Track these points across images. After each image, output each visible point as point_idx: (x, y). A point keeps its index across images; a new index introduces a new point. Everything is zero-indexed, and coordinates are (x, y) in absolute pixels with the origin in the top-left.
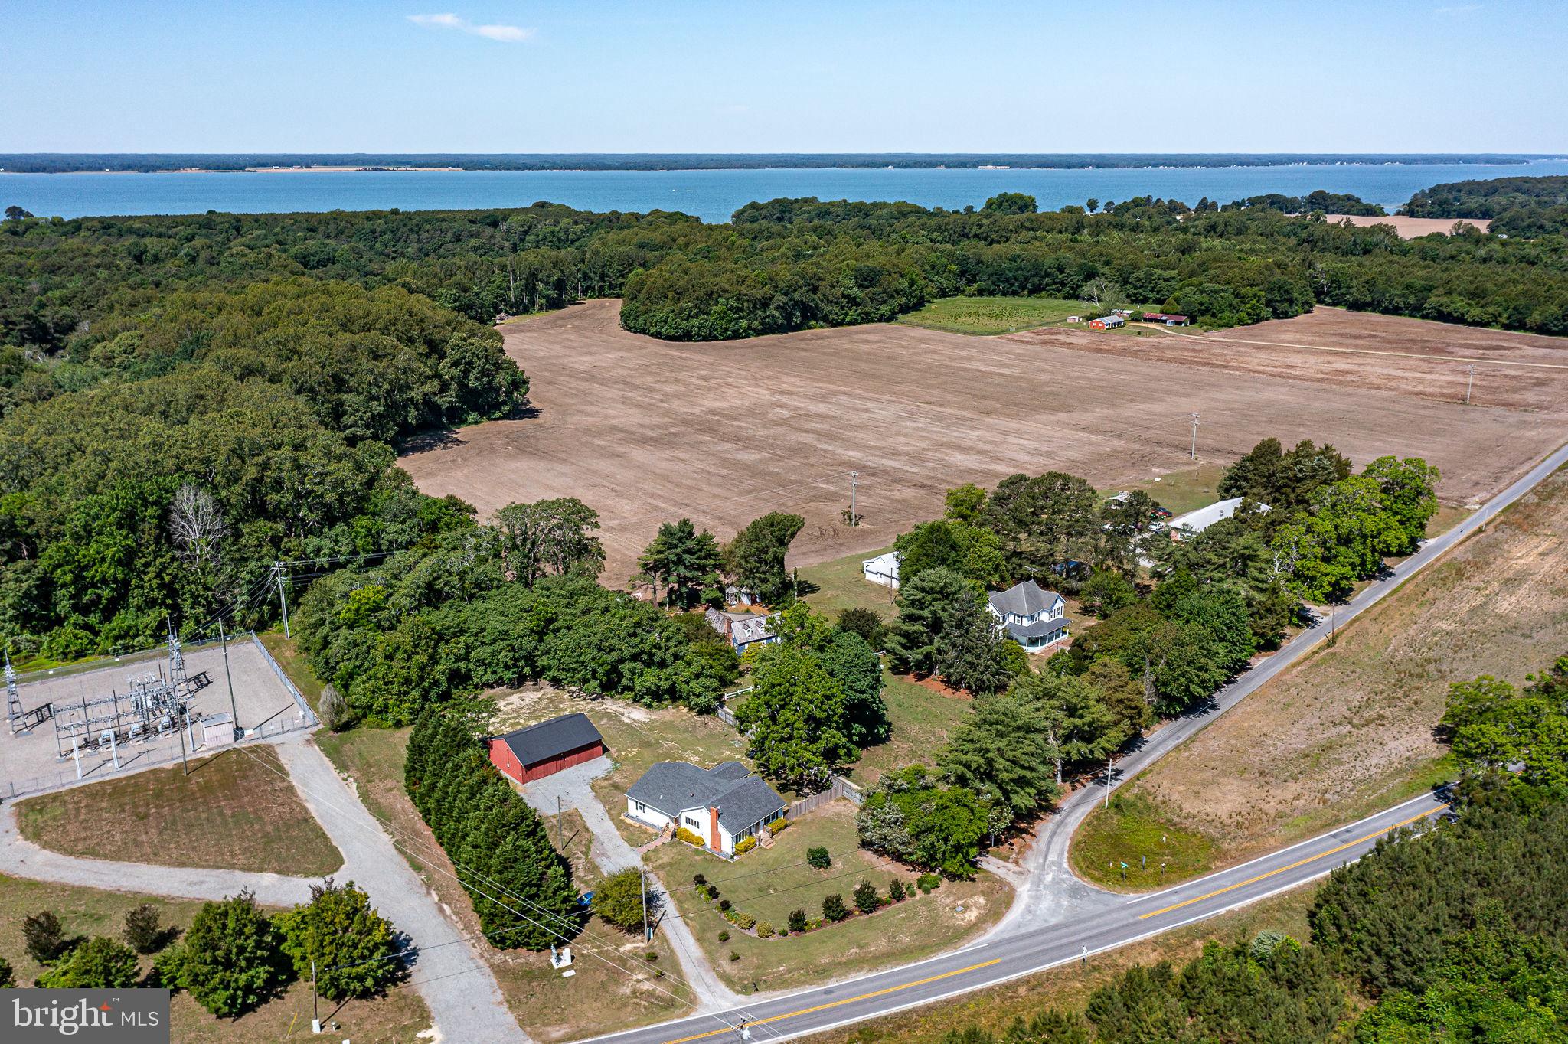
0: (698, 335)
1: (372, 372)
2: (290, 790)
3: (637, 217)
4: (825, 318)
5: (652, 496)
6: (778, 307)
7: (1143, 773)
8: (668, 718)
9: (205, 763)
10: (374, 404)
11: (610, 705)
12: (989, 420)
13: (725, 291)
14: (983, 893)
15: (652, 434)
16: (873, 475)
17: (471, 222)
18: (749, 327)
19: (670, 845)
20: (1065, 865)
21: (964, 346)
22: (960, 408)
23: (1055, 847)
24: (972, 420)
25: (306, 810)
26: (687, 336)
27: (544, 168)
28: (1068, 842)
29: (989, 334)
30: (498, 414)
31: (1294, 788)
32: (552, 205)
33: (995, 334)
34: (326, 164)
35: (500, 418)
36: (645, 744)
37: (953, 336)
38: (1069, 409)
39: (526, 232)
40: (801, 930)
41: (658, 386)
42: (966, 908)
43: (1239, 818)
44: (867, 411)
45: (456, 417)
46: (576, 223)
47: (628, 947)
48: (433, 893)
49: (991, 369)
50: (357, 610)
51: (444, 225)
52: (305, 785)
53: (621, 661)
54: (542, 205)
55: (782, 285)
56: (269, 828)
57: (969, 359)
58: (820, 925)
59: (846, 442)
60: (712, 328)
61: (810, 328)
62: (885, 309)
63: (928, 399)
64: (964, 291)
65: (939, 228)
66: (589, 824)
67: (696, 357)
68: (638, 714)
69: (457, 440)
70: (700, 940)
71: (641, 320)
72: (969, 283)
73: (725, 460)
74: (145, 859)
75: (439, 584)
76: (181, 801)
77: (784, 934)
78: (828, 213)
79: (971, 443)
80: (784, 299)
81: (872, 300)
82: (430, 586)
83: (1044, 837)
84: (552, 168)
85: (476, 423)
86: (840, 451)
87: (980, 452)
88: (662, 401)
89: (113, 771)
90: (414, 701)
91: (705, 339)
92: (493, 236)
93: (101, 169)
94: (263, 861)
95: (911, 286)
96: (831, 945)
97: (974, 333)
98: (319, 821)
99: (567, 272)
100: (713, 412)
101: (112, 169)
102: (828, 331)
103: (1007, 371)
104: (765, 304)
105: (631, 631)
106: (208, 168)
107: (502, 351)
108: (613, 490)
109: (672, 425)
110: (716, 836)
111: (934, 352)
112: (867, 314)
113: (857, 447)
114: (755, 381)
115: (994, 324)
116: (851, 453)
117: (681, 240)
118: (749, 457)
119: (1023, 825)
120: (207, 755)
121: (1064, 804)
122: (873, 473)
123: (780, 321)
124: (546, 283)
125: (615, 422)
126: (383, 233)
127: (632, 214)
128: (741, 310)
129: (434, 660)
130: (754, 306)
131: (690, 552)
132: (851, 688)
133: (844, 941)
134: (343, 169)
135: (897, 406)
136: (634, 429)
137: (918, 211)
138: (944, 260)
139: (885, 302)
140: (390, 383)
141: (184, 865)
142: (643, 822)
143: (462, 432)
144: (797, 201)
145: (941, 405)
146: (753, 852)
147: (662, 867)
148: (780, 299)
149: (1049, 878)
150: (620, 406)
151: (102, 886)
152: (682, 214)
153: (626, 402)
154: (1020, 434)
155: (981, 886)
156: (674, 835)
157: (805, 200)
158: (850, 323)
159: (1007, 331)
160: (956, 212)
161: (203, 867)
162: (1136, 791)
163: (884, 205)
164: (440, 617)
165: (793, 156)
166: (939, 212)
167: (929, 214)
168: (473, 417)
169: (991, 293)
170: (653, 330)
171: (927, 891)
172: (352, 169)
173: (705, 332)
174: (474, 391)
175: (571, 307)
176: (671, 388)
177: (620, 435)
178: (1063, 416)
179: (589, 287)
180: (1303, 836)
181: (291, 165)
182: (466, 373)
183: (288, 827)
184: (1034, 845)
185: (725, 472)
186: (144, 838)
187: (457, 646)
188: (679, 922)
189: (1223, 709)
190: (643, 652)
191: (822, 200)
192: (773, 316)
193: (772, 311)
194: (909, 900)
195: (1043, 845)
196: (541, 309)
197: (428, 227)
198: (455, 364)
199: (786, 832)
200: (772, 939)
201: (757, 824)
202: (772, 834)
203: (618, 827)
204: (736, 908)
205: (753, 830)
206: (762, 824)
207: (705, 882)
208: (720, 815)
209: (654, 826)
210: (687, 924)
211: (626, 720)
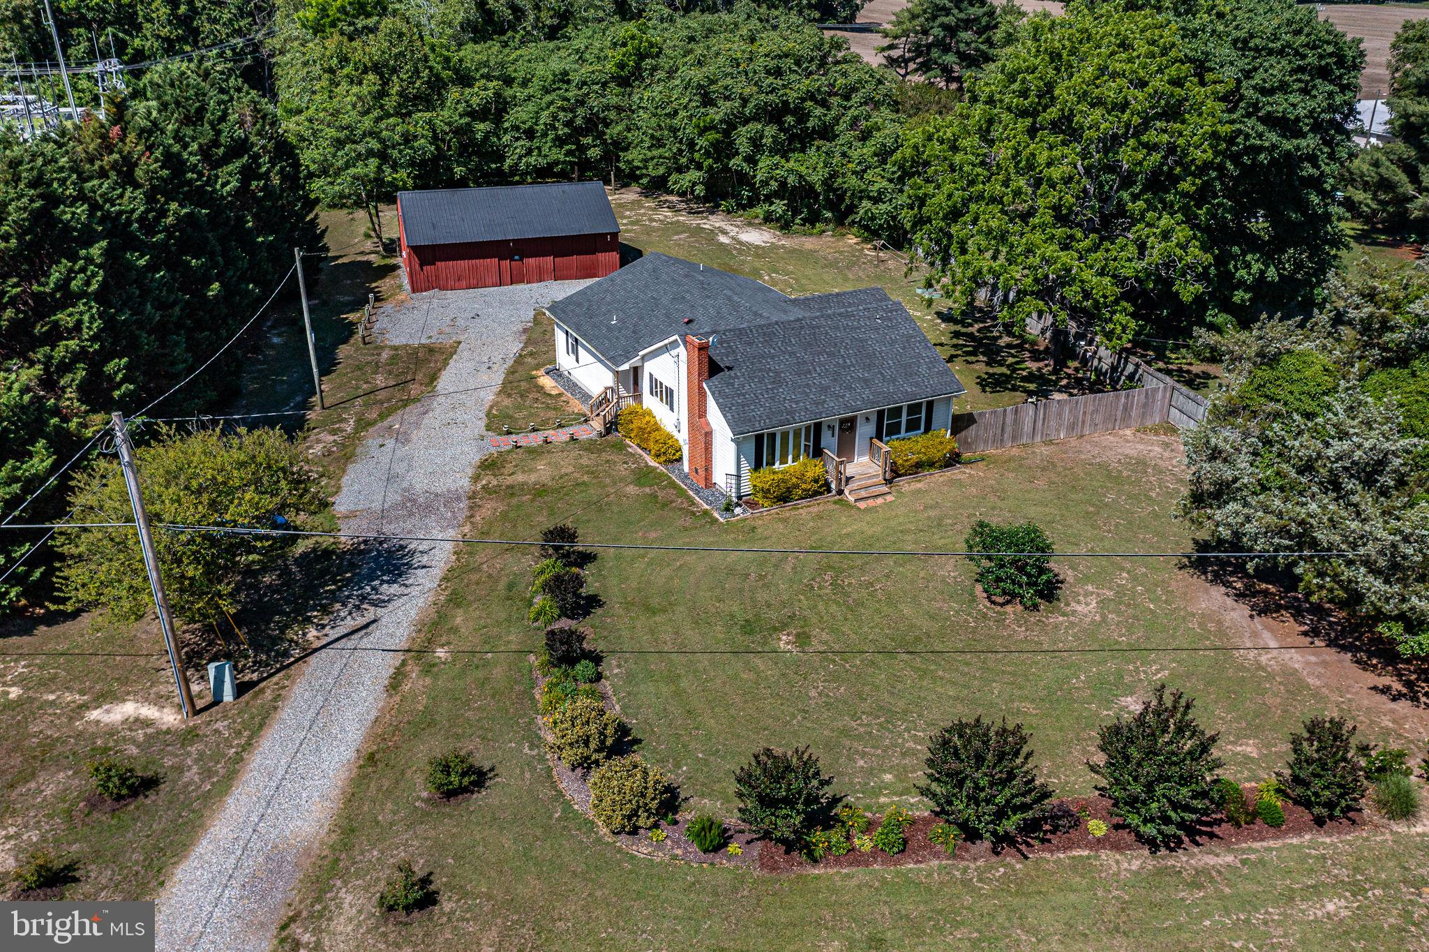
8: (809, 246)
11: (715, 221)
19: (588, 445)
40: (797, 845)
47: (120, 713)
50: (323, 9)
53: (730, 125)
68: (755, 236)
110: (702, 438)
142: (572, 386)
146: (805, 511)
147: (511, 491)
156: (611, 427)
188: (380, 667)
199: (938, 477)
200: (641, 849)
201: (848, 426)
202: (894, 473)
203: (506, 388)
204: (611, 668)
205: (829, 441)
206: (865, 430)
207: (586, 558)
208: (713, 369)
209: (585, 396)
210: (395, 683)
211: (723, 239)
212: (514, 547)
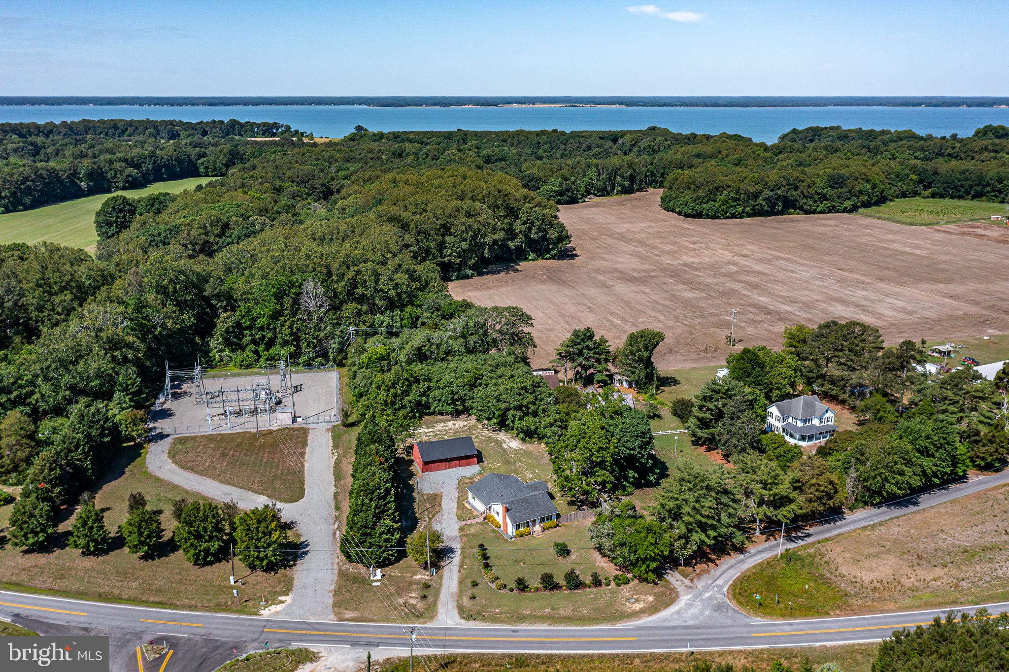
0: (707, 215)
1: (464, 224)
2: (303, 454)
3: (708, 137)
4: (801, 208)
5: (612, 314)
6: (765, 199)
7: (827, 540)
8: (530, 449)
9: (271, 432)
10: (463, 243)
11: (502, 436)
12: (881, 285)
13: (729, 187)
14: (655, 594)
15: (636, 275)
16: (769, 314)
17: (601, 138)
18: (743, 212)
19: (481, 524)
20: (725, 589)
21: (895, 233)
22: (863, 275)
23: (726, 576)
24: (867, 283)
25: (303, 466)
26: (699, 215)
27: (676, 105)
28: (739, 574)
29: (921, 225)
30: (548, 256)
31: (938, 572)
32: (659, 129)
33: (925, 225)
34: (545, 103)
35: (550, 258)
36: (507, 462)
37: (893, 225)
38: (948, 281)
39: (634, 145)
40: (523, 590)
41: (660, 246)
42: (637, 601)
43: (878, 585)
44: (793, 272)
45: (520, 255)
46: (666, 140)
47: (418, 577)
48: (337, 524)
49: (907, 249)
50: (370, 358)
51: (582, 139)
52: (311, 453)
53: (508, 409)
54: (654, 129)
55: (770, 183)
56: (279, 473)
57: (894, 241)
58: (537, 590)
59: (764, 291)
60: (717, 211)
61: (789, 214)
62: (848, 204)
63: (843, 267)
64: (920, 194)
65: (922, 149)
66: (443, 504)
67: (698, 229)
68: (515, 444)
69: (517, 270)
70: (461, 582)
71: (672, 203)
72: (925, 188)
73: (673, 295)
74: (213, 477)
75: (424, 350)
76: (247, 450)
77: (512, 590)
78: (846, 137)
79: (854, 299)
80: (771, 194)
81: (839, 197)
82: (419, 349)
83: (723, 567)
84: (681, 105)
85: (533, 260)
86: (756, 297)
87: (857, 306)
88: (657, 255)
89: (227, 429)
90: (388, 415)
91: (712, 218)
92: (611, 147)
93: (421, 105)
94: (265, 489)
95: (873, 189)
96: (536, 604)
97: (911, 224)
98: (306, 473)
99: (637, 170)
100: (685, 265)
101: (427, 105)
102: (802, 216)
103: (918, 252)
104: (756, 196)
105: (518, 391)
106: (477, 105)
107: (556, 217)
108: (589, 307)
109: (654, 270)
110: (506, 524)
111: (871, 235)
112: (834, 207)
113: (771, 295)
114: (727, 247)
115: (931, 218)
116: (763, 299)
117: (724, 153)
118: (689, 295)
119: (714, 557)
120: (274, 429)
121: (752, 549)
122: (769, 313)
123: (766, 208)
124: (623, 177)
125: (618, 266)
126: (545, 143)
127: (704, 135)
128: (739, 199)
129: (406, 393)
130: (748, 197)
131: (588, 348)
132: (623, 445)
133: (545, 603)
134: (553, 106)
135: (817, 270)
136: (629, 272)
137: (913, 136)
138: (907, 171)
139: (849, 199)
140: (474, 232)
141: (228, 483)
142: (474, 507)
143: (523, 265)
144: (826, 128)
145: (851, 272)
146: (526, 538)
147: (468, 535)
148: (767, 193)
149: (707, 595)
150: (628, 256)
151: (187, 487)
152: (739, 136)
153: (634, 254)
154: (897, 296)
155: (657, 589)
156: (485, 519)
157: (832, 128)
158: (820, 212)
159: (937, 223)
160: (944, 138)
161: (236, 486)
162: (812, 551)
163: (889, 132)
164: (418, 368)
165: (851, 98)
166: (930, 137)
167: (922, 138)
168: (532, 256)
169: (942, 196)
170: (678, 210)
171: (618, 585)
172: (558, 106)
173: (711, 213)
174: (533, 240)
175: (638, 193)
176: (667, 248)
177: (616, 274)
178: (941, 286)
179: (654, 181)
180: (919, 607)
181: (525, 103)
182: (530, 229)
183: (288, 473)
184: (712, 571)
185: (667, 303)
186: (218, 466)
187: (422, 387)
188: (456, 569)
189: (921, 507)
190: (522, 406)
191: (844, 128)
192: (761, 204)
193: (760, 201)
194: (604, 587)
195: (718, 573)
196: (618, 193)
197: (572, 140)
198: (524, 223)
199: (553, 530)
200: (502, 591)
201: (534, 521)
202: (544, 529)
203: (458, 508)
204: (493, 568)
205: (530, 524)
206: (538, 521)
207: (486, 549)
208: (508, 510)
209: (478, 510)
210: (459, 571)
211: (505, 446)
212: (471, 548)
